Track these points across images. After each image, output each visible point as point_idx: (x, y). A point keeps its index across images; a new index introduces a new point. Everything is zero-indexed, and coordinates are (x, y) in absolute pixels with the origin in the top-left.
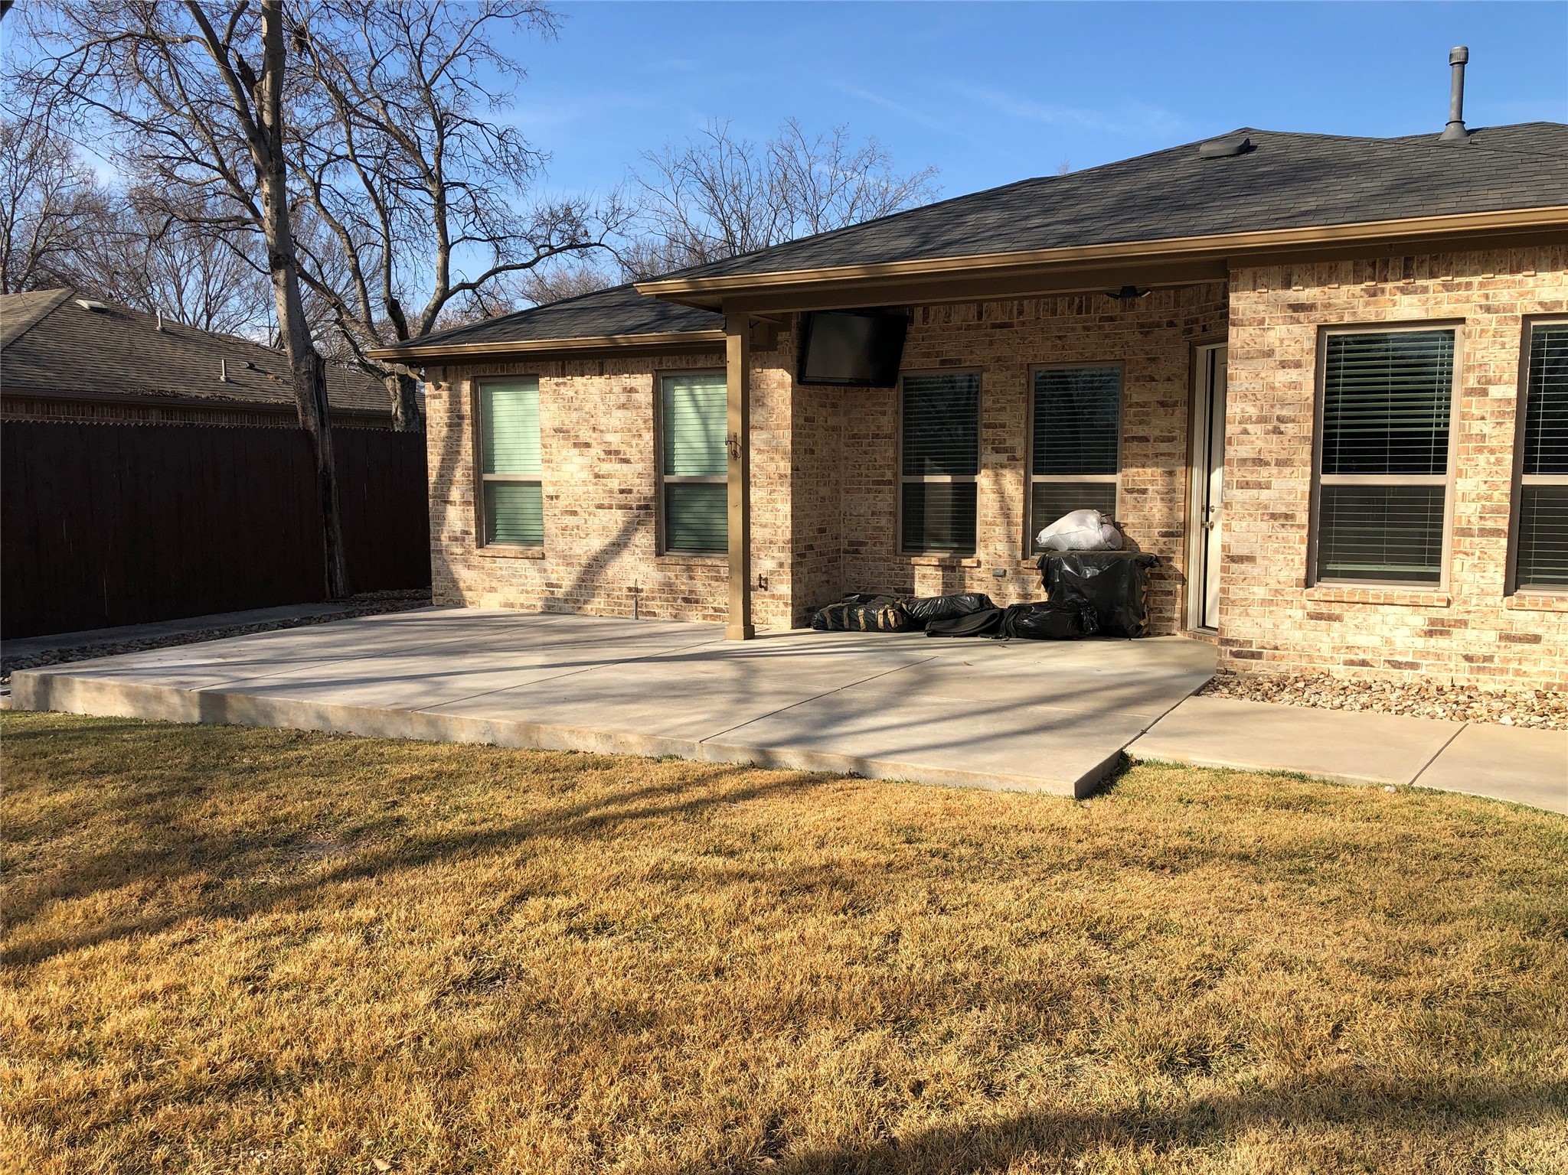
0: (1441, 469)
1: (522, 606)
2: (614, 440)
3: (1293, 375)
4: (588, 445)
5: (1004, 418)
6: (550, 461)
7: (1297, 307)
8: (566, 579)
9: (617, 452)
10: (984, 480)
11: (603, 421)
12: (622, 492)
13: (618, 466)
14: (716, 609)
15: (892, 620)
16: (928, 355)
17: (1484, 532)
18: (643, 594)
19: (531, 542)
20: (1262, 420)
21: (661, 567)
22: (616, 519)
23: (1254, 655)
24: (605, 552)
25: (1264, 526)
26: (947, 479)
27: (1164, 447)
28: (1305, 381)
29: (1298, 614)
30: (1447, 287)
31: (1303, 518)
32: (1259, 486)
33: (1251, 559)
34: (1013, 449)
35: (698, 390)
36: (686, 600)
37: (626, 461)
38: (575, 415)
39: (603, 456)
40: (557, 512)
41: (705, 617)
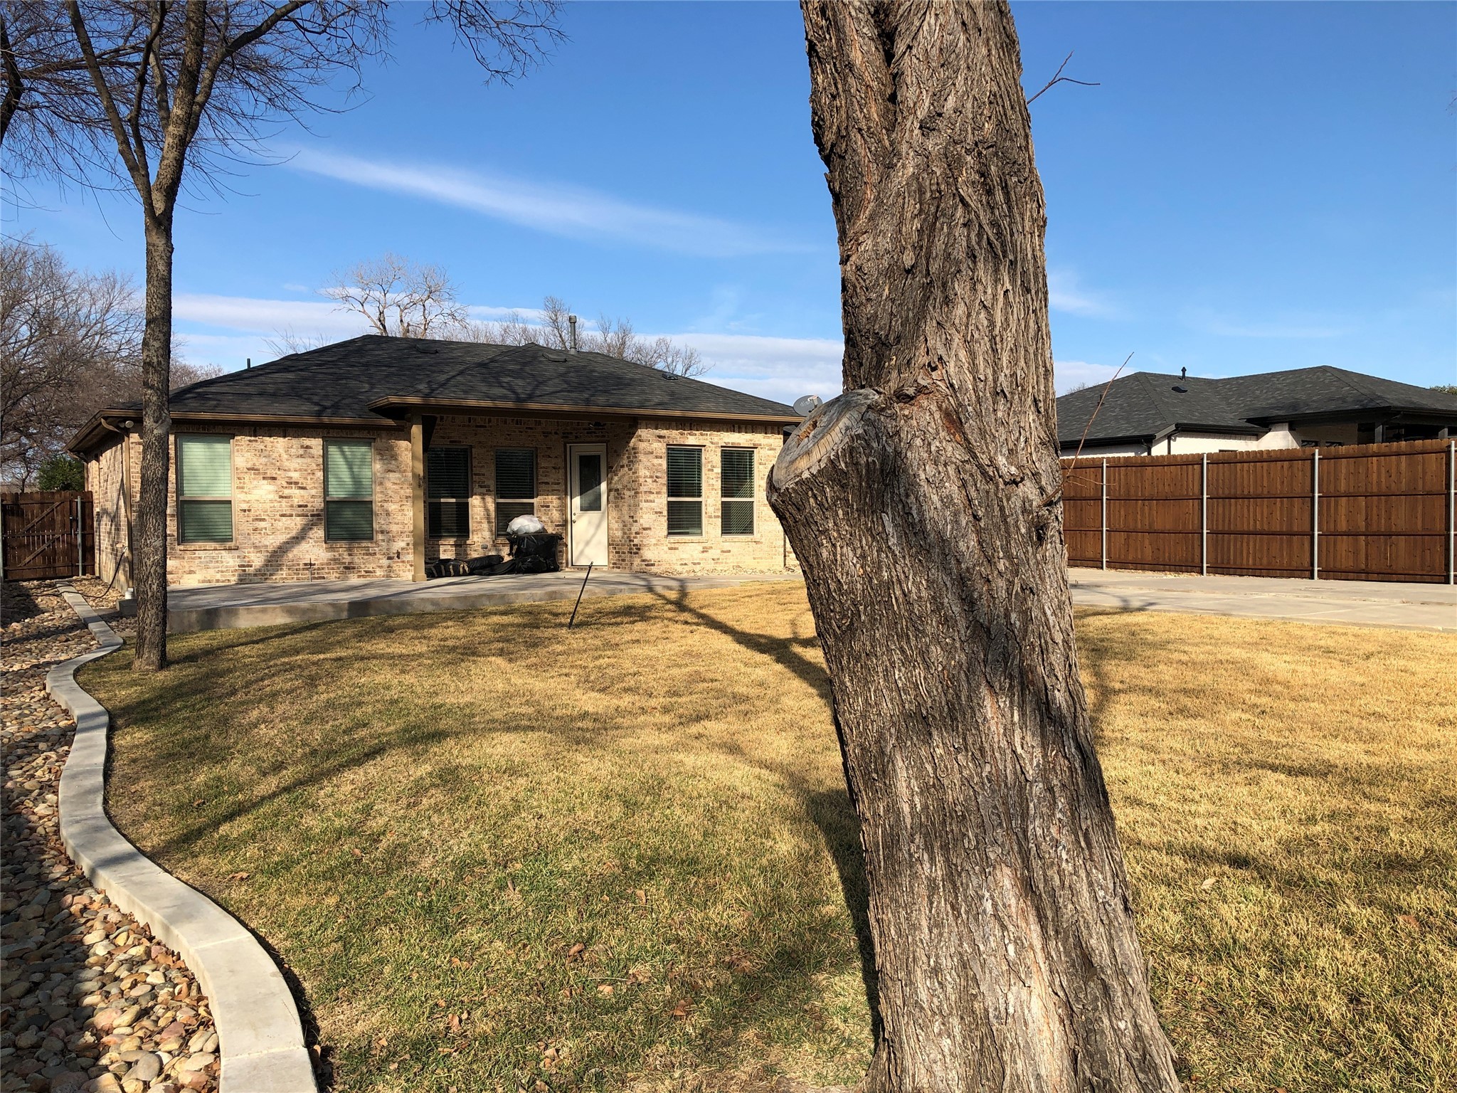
0: (700, 496)
1: (218, 581)
2: (295, 476)
3: (660, 461)
4: (274, 479)
5: (483, 471)
6: (243, 488)
7: (660, 437)
8: (257, 561)
9: (296, 483)
10: (475, 502)
11: (287, 464)
12: (300, 506)
13: (297, 491)
14: (366, 572)
15: (467, 569)
16: (443, 438)
17: (716, 517)
18: (316, 567)
19: (224, 540)
20: (651, 477)
21: (331, 549)
22: (297, 523)
23: (653, 565)
24: (288, 543)
25: (654, 516)
26: (453, 500)
27: (556, 487)
28: (663, 463)
29: (666, 548)
30: (702, 434)
31: (665, 513)
32: (651, 501)
33: (650, 529)
34: (489, 486)
35: (346, 449)
36: (346, 568)
37: (304, 488)
38: (264, 460)
39: (285, 485)
40: (250, 519)
41: (359, 577)
